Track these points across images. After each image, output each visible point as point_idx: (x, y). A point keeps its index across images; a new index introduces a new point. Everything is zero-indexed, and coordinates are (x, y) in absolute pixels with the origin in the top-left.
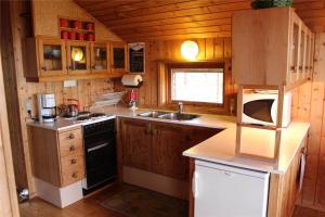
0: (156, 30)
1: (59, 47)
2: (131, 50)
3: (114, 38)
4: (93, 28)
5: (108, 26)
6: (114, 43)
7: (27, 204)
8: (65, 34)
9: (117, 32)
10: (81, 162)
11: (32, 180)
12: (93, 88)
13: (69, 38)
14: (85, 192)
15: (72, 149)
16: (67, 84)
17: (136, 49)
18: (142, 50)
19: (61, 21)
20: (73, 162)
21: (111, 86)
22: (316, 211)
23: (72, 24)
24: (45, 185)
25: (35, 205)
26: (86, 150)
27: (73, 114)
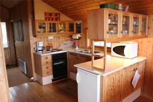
0: (83, 16)
1: (44, 24)
2: (77, 24)
3: (69, 19)
4: (59, 16)
5: (66, 15)
6: (68, 21)
7: (32, 83)
8: (47, 19)
9: (70, 17)
10: (51, 68)
11: (34, 74)
12: (61, 40)
13: (49, 20)
14: (53, 80)
15: (47, 63)
16: (50, 38)
17: (79, 23)
18: (80, 24)
19: (46, 14)
20: (47, 68)
21: (69, 39)
22: (148, 99)
23: (51, 14)
24: (39, 76)
25: (35, 83)
26: (53, 64)
27: (50, 49)
